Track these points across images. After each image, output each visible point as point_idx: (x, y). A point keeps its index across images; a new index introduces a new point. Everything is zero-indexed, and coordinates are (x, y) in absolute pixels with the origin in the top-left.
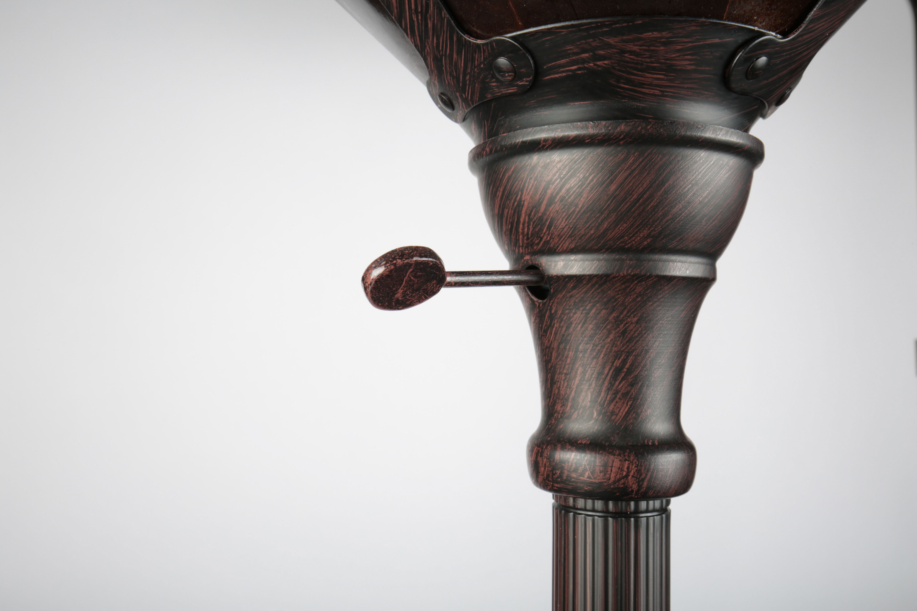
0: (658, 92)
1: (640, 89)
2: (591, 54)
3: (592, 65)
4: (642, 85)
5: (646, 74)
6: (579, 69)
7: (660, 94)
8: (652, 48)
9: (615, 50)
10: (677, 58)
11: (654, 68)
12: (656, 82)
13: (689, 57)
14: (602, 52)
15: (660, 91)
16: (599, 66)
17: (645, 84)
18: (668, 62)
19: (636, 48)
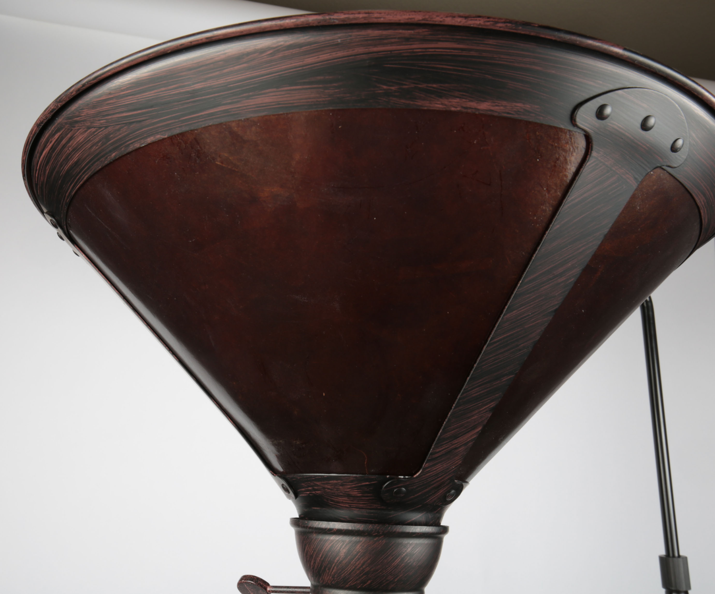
0: (348, 505)
1: (338, 504)
2: (312, 488)
3: (314, 492)
4: (339, 502)
5: (338, 498)
6: (310, 494)
7: (349, 506)
8: (336, 487)
9: (321, 487)
10: (350, 491)
11: (341, 495)
12: (344, 501)
13: (356, 491)
14: (316, 488)
15: (349, 505)
16: (317, 493)
17: (340, 502)
18: (346, 493)
19: (329, 487)
